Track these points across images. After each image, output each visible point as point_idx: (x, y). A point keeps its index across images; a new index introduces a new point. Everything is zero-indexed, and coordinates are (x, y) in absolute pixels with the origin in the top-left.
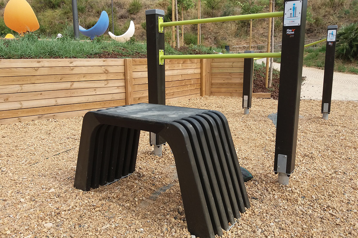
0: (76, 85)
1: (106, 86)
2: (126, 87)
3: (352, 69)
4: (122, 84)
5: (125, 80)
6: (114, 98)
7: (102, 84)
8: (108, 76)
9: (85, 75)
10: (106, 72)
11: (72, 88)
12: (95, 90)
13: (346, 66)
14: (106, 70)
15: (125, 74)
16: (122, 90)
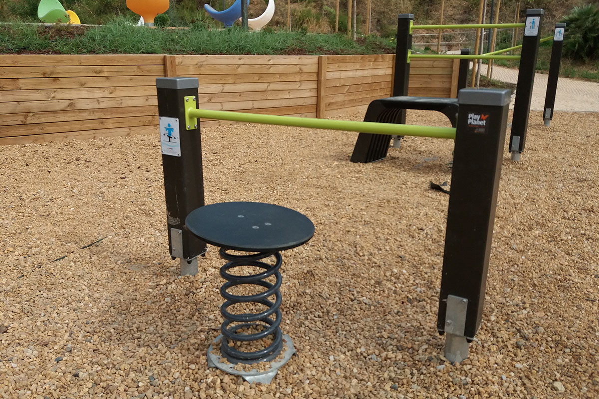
0: (272, 86)
1: (299, 88)
2: (318, 90)
3: (585, 73)
4: (314, 86)
5: (319, 82)
6: (306, 103)
7: (296, 86)
8: (302, 77)
9: (280, 74)
10: (301, 72)
11: (268, 89)
12: (289, 93)
13: (576, 69)
14: (301, 69)
15: (319, 74)
16: (314, 94)
